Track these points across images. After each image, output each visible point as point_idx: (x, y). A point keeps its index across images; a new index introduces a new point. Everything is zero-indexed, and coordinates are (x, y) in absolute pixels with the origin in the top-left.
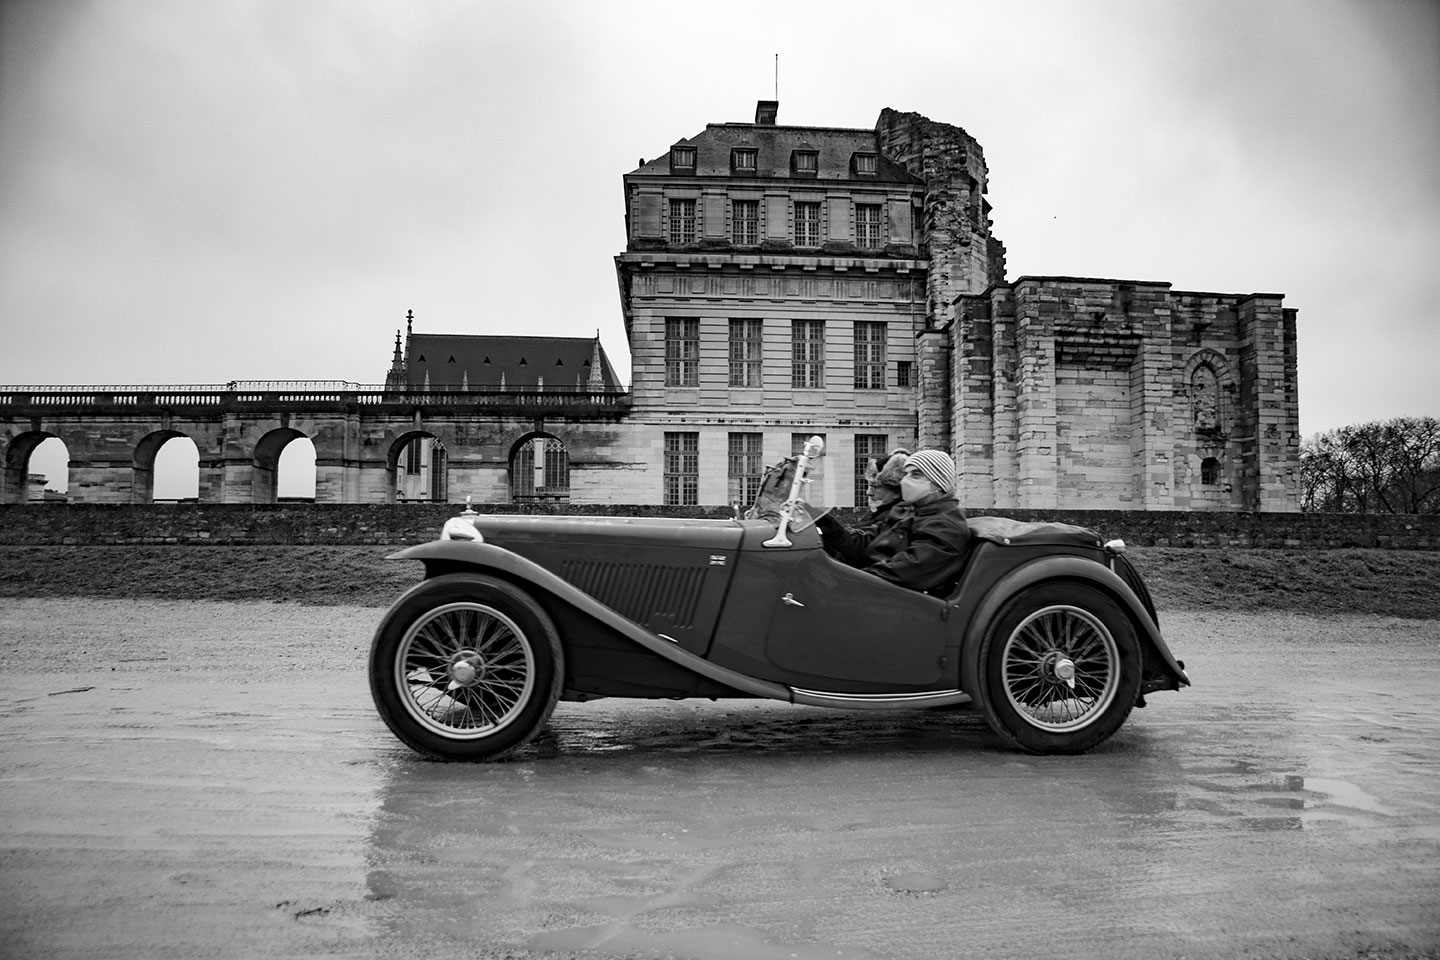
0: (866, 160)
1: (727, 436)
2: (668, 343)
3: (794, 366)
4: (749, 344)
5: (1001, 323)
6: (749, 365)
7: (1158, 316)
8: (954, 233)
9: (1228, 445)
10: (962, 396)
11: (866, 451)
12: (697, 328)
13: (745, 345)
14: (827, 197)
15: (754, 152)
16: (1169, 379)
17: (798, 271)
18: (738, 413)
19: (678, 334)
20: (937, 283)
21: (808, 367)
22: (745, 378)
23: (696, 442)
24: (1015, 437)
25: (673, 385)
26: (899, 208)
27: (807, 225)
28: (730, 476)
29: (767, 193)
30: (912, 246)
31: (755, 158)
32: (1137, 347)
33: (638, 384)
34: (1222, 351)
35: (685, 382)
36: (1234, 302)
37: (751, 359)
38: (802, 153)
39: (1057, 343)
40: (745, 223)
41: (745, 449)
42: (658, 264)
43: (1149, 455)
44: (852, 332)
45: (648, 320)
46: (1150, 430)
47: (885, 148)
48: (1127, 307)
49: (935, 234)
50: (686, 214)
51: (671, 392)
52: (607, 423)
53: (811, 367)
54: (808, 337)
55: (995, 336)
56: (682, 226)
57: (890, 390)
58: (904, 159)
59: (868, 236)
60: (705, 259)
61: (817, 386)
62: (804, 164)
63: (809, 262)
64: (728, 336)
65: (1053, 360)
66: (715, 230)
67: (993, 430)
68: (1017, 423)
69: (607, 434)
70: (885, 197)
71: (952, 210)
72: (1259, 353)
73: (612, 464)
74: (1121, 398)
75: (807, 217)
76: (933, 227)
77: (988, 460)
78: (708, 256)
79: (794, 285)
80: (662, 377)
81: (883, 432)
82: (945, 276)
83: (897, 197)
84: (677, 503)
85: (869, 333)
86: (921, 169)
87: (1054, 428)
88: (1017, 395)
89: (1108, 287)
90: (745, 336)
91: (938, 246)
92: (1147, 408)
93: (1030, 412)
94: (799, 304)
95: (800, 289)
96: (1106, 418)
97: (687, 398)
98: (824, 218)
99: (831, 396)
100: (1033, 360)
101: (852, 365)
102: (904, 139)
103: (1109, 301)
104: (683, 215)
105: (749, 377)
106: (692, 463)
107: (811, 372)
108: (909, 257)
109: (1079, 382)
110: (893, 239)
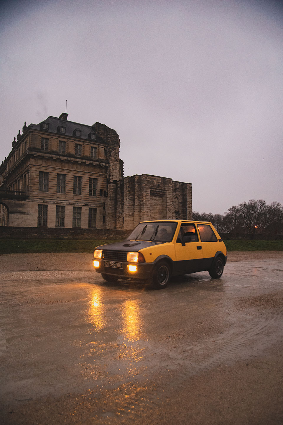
0: (93, 135)
1: (56, 206)
2: (39, 179)
3: (74, 189)
4: (62, 181)
5: (137, 184)
6: (62, 187)
7: (170, 186)
8: (115, 158)
9: (181, 215)
10: (127, 201)
11: (91, 212)
12: (48, 175)
13: (61, 181)
14: (84, 144)
15: (64, 128)
16: (172, 200)
17: (76, 163)
18: (59, 200)
19: (42, 176)
20: (111, 170)
21: (77, 189)
22: (61, 191)
23: (47, 208)
24: (140, 212)
25: (40, 191)
26: (102, 149)
27: (78, 150)
28: (56, 218)
29: (69, 140)
30: (104, 160)
31: (65, 130)
32: (165, 192)
33: (31, 190)
34: (180, 195)
35: (44, 190)
36: (182, 184)
37: (62, 185)
38: (78, 131)
39: (150, 190)
40: (62, 147)
41: (60, 210)
42: (38, 156)
43: (168, 217)
44: (89, 181)
45: (35, 172)
46: (168, 212)
47: (96, 132)
48: (164, 183)
49: (111, 158)
50: (46, 142)
51: (40, 193)
52: (22, 201)
53: (78, 189)
54: (77, 181)
55: (136, 187)
56: (45, 146)
57: (98, 196)
58: (102, 136)
59: (93, 156)
60: (52, 156)
61: (79, 194)
62: (78, 134)
63: (79, 161)
64: (56, 179)
65: (149, 194)
66: (54, 148)
67: (134, 210)
68: (141, 209)
69: (21, 204)
70: (98, 146)
71: (115, 152)
72: (188, 196)
73: (23, 213)
74: (161, 204)
75: (78, 148)
76: (110, 156)
77: (133, 217)
78: (53, 155)
79: (75, 166)
80: (38, 188)
81: (96, 207)
82: (113, 169)
83: (101, 146)
84: (41, 225)
85: (93, 181)
86: (107, 140)
87: (149, 210)
88: (140, 202)
89: (161, 178)
90: (61, 179)
91: (112, 161)
92: (167, 207)
93: (145, 206)
94: (76, 172)
95: (76, 168)
96: (158, 208)
97: (45, 195)
98: (83, 149)
99: (83, 197)
100: (145, 194)
101: (88, 189)
102: (102, 131)
103: (161, 182)
104: (45, 143)
105: (62, 190)
106: (46, 214)
107: (78, 190)
108: (104, 163)
109: (153, 200)
110: (100, 157)
